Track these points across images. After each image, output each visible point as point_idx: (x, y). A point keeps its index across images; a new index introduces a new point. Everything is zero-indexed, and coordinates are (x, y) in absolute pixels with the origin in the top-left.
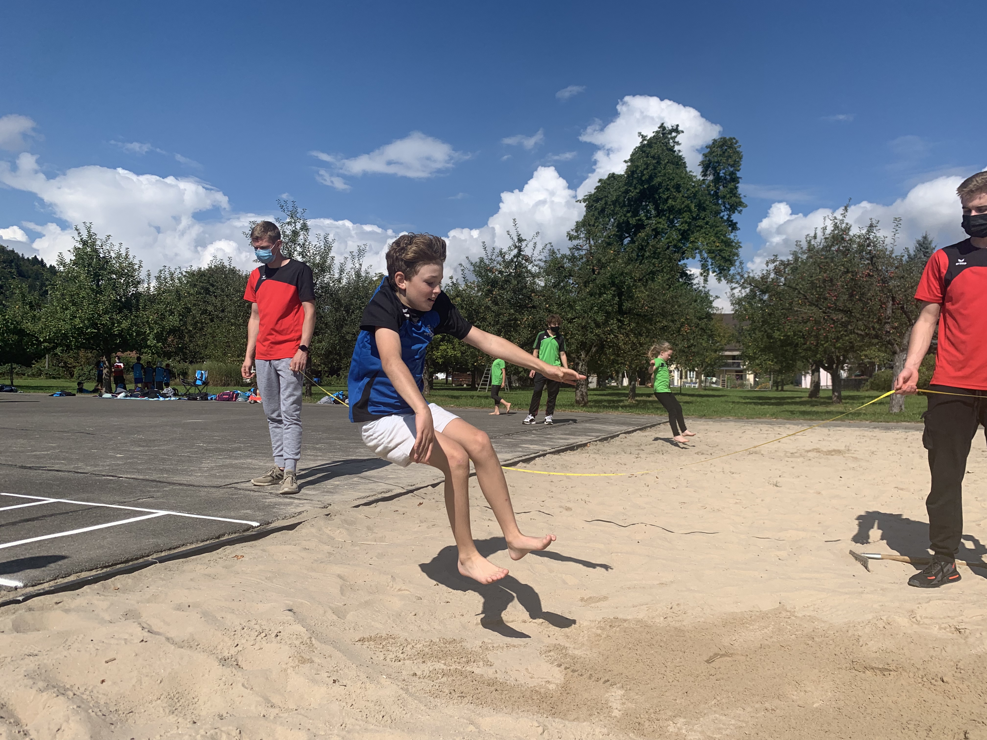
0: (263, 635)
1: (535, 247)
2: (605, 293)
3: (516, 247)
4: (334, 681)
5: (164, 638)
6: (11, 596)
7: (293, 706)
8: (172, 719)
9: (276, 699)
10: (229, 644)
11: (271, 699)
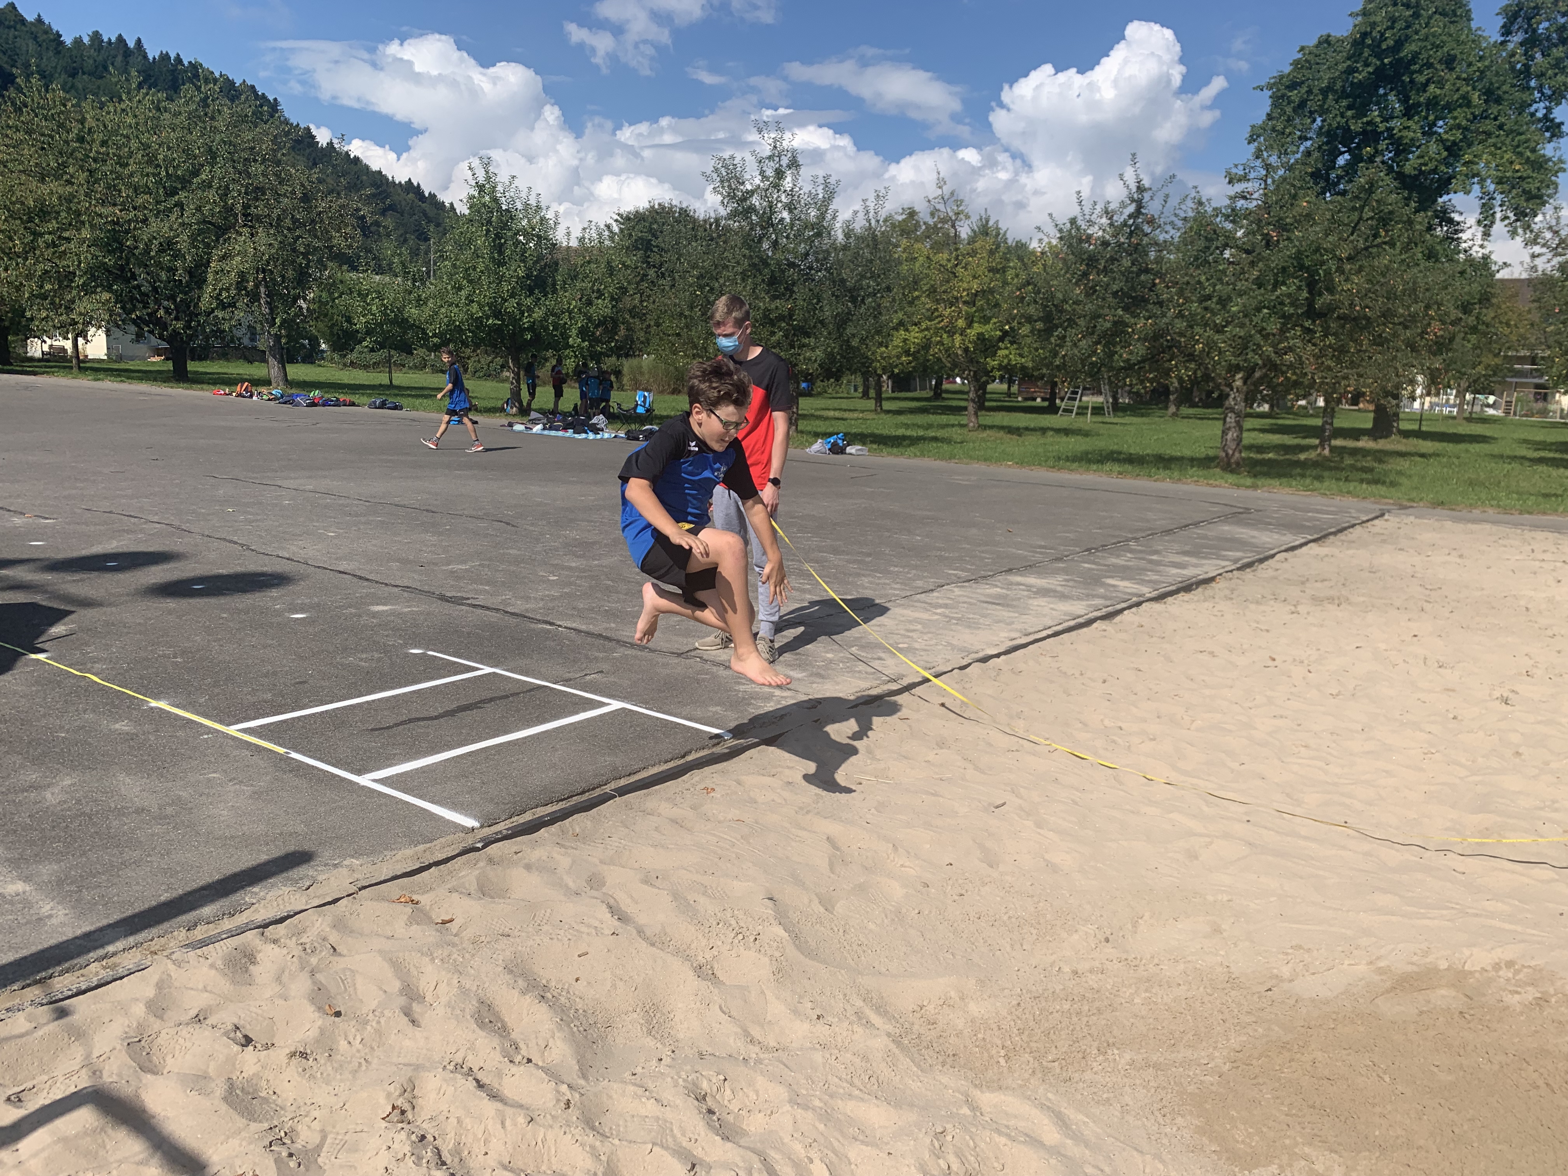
0: (740, 937)
1: (1166, 202)
2: (1284, 283)
3: (1133, 200)
4: (819, 1018)
5: (635, 932)
6: (469, 841)
7: (773, 1044)
8: (650, 1042)
9: (756, 1032)
10: (703, 944)
11: (749, 1030)
